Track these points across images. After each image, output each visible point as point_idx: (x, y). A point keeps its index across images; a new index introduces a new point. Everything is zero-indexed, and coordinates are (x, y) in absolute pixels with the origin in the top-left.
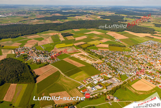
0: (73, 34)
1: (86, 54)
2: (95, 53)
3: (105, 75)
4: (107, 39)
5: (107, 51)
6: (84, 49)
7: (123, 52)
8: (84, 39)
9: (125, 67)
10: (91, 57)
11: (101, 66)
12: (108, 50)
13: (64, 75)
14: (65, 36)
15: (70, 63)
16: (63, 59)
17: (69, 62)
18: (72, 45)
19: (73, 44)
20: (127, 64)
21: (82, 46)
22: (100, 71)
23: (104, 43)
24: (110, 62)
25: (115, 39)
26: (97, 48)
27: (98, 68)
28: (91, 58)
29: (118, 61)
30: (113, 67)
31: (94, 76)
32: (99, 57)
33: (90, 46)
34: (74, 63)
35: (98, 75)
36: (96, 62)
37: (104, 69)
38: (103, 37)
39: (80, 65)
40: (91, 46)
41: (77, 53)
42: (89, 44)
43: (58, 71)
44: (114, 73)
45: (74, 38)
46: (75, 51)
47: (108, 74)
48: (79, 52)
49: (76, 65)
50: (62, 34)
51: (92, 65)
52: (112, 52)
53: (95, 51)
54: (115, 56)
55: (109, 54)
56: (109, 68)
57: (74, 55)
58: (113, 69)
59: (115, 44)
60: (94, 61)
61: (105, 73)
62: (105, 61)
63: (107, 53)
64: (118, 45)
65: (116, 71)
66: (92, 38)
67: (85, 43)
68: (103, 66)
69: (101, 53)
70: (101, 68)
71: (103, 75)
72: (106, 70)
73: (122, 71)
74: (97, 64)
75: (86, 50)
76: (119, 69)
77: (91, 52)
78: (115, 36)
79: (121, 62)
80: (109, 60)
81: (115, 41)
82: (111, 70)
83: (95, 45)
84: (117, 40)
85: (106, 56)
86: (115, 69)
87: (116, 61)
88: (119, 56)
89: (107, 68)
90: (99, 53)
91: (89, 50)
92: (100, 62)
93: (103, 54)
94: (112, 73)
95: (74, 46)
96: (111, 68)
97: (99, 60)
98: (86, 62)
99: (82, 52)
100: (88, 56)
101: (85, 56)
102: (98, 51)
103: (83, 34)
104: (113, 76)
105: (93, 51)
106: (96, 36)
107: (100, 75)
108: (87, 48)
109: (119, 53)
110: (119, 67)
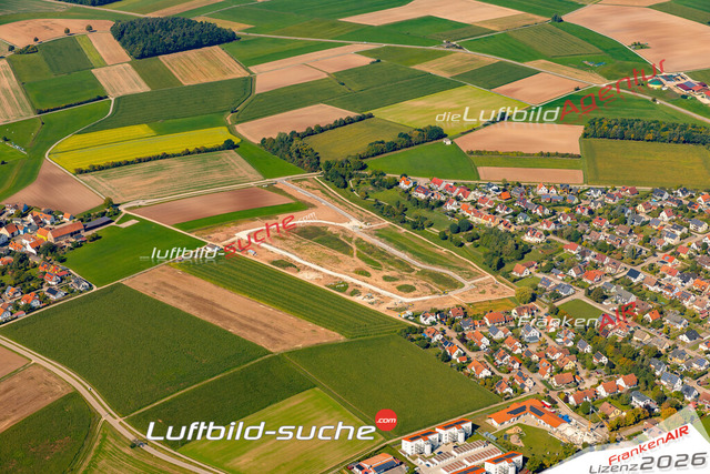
0: (236, 27)
1: (353, 225)
2: (449, 207)
3: (541, 423)
4: (568, 71)
5: (566, 188)
6: (340, 176)
8: (343, 76)
10: (402, 248)
11: (499, 335)
12: (575, 178)
13: (129, 434)
14: (155, 53)
15: (194, 313)
16: (126, 281)
17: (184, 307)
18: (217, 136)
19: (232, 131)
21: (316, 143)
22: (493, 381)
24: (589, 293)
26: (464, 165)
27: (472, 355)
28: (402, 264)
29: (670, 288)
30: (617, 346)
31: (425, 436)
32: (481, 251)
33: (393, 147)
34: (239, 311)
35: (468, 425)
36: (453, 299)
37: (533, 367)
38: (534, 56)
39: (294, 333)
40: (407, 141)
41: (270, 212)
42: (387, 126)
43: (75, 395)
45: (239, 72)
46: (247, 194)
47: (564, 409)
48: (287, 201)
49: (249, 336)
50: (120, 33)
51: (412, 333)
52: (610, 196)
53: (447, 187)
54: (642, 235)
55: (587, 222)
56: (574, 352)
57: (237, 231)
58: (614, 367)
59: (640, 124)
60: (435, 293)
61: (537, 404)
62: (545, 290)
63: (565, 210)
64: (674, 126)
65: (642, 385)
66: (417, 67)
67: (349, 118)
68: (520, 338)
69: (507, 210)
70: (502, 358)
71: (519, 425)
72: (546, 377)
73: (702, 379)
74: (465, 316)
75: (362, 187)
76: (678, 361)
77: (404, 202)
78: (650, 44)
79: (699, 292)
80: (584, 280)
81: (651, 86)
82: (594, 374)
83: (446, 136)
84: (668, 78)
85: (548, 242)
86: (634, 358)
87: (652, 289)
88: (683, 237)
89: (559, 351)
90: (489, 209)
91: (391, 187)
92: (494, 297)
93: (520, 220)
94: (605, 400)
95: (237, 146)
96: (599, 358)
97: (483, 284)
98: (358, 299)
99: (313, 206)
100: (373, 246)
101: (350, 240)
102: (480, 190)
103: (334, 25)
104: (618, 427)
105: (422, 196)
106: (460, 48)
107: (489, 421)
108: (364, 167)
109: (680, 203)
110: (674, 339)
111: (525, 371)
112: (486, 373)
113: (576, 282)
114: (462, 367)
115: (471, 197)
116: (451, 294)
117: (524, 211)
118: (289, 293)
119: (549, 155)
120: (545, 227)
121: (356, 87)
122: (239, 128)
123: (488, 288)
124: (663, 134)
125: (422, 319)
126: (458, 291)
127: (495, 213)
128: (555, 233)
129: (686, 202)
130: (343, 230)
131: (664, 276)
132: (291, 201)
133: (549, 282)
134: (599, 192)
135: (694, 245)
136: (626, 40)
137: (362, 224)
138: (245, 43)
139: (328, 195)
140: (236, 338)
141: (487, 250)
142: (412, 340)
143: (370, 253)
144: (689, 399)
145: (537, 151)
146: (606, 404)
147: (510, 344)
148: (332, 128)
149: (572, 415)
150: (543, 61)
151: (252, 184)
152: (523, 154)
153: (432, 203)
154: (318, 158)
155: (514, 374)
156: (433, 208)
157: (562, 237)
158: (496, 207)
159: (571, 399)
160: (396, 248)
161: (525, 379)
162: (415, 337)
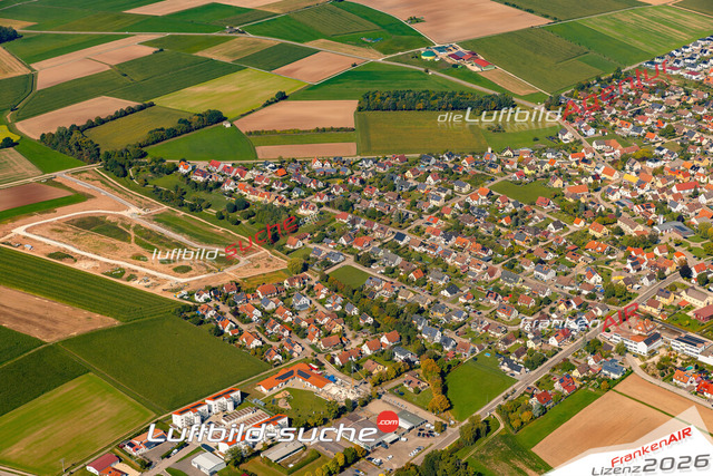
0: (18, 25)
1: (132, 212)
2: (227, 188)
3: (308, 385)
4: (346, 49)
5: (339, 160)
6: (119, 166)
7: (482, 154)
8: (126, 68)
9: (496, 291)
10: (180, 230)
11: (271, 306)
12: (349, 151)
19: (12, 129)
20: (511, 266)
21: (95, 135)
22: (263, 351)
23: (313, 92)
24: (358, 259)
25: (426, 43)
26: (242, 146)
27: (244, 327)
29: (433, 247)
30: (382, 306)
31: (194, 409)
32: (258, 226)
33: (173, 133)
34: (14, 305)
35: (238, 394)
36: (230, 274)
37: (303, 333)
38: (314, 37)
39: (69, 322)
40: (186, 126)
41: (49, 206)
42: (168, 113)
44: (383, 355)
45: (20, 70)
46: (26, 189)
47: (330, 370)
48: (65, 193)
49: (23, 329)
51: (187, 312)
52: (380, 165)
53: (225, 168)
54: (410, 200)
55: (358, 192)
56: (343, 316)
57: (14, 228)
58: (379, 325)
59: (411, 94)
60: (211, 271)
61: (304, 367)
62: (317, 260)
63: (339, 181)
64: (443, 94)
65: (404, 341)
66: (199, 54)
67: (129, 108)
68: (291, 307)
69: (283, 186)
70: (272, 327)
71: (287, 389)
72: (315, 341)
73: (460, 330)
74: (239, 291)
75: (142, 175)
76: (439, 315)
77: (183, 186)
78: (425, 17)
79: (461, 249)
80: (354, 247)
81: (423, 57)
82: (360, 334)
83: (225, 119)
84: (441, 49)
85: (321, 213)
86: (397, 316)
87: (417, 249)
88: (448, 199)
89: (327, 316)
90: (265, 187)
91: (171, 173)
92: (268, 271)
93: (295, 194)
94: (370, 357)
95: (17, 144)
96: (365, 319)
97: (257, 258)
98: (134, 284)
99: (92, 197)
100: (151, 231)
101: (128, 227)
102: (257, 169)
103: (118, 18)
104: (381, 382)
105: (200, 179)
106: (243, 32)
107: (258, 388)
108: (144, 155)
109: (446, 166)
110: (436, 295)
111: (295, 338)
112: (256, 343)
113: (347, 249)
114: (234, 340)
115: (248, 176)
116: (226, 271)
117: (299, 186)
118: (64, 284)
119: (324, 130)
120: (318, 200)
121: (138, 78)
122: (19, 126)
123: (262, 263)
124: (433, 102)
125: (196, 298)
126: (234, 267)
127: (271, 190)
128: (327, 204)
129: (451, 166)
130: (122, 218)
131: (428, 237)
132: (69, 194)
133: (321, 251)
134: (371, 162)
135: (457, 206)
136: (402, 15)
137: (141, 211)
138: (29, 40)
139: (107, 185)
140: (9, 332)
141: (262, 226)
142: (186, 318)
143: (148, 238)
144: (448, 349)
145: (313, 127)
146: (370, 362)
147: (281, 314)
148: (113, 119)
149: (340, 376)
150: (322, 40)
151: (31, 180)
152: (299, 132)
153: (210, 185)
154: (98, 150)
155: (283, 341)
156: (211, 189)
157: (334, 208)
158: (272, 184)
159: (337, 359)
160: (174, 231)
161: (293, 346)
162: (189, 315)
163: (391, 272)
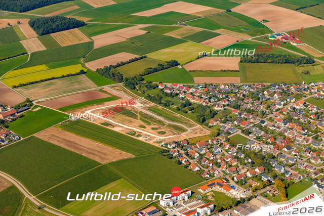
0: (85, 20)
1: (138, 106)
2: (181, 96)
3: (222, 190)
4: (234, 33)
5: (232, 85)
6: (132, 84)
7: (300, 84)
8: (133, 40)
9: (309, 150)
10: (160, 115)
11: (203, 152)
12: (237, 81)
13: (38, 203)
14: (48, 33)
15: (67, 148)
16: (36, 135)
17: (62, 145)
18: (77, 68)
19: (83, 66)
20: (316, 138)
22: (200, 172)
24: (243, 131)
25: (271, 32)
26: (187, 77)
27: (191, 161)
28: (160, 122)
29: (279, 127)
30: (255, 154)
32: (196, 114)
33: (156, 70)
34: (87, 146)
35: (189, 192)
36: (183, 136)
37: (218, 165)
38: (218, 27)
39: (112, 155)
40: (162, 67)
41: (101, 101)
42: (153, 61)
43: (13, 187)
44: (256, 177)
45: (86, 40)
46: (90, 93)
47: (232, 183)
49: (91, 157)
50: (33, 24)
51: (165, 152)
52: (252, 88)
53: (180, 87)
54: (266, 105)
55: (242, 100)
56: (237, 158)
57: (86, 110)
58: (254, 163)
59: (265, 56)
60: (175, 134)
61: (220, 181)
62: (224, 131)
63: (233, 95)
64: (280, 56)
65: (267, 171)
66: (166, 34)
67: (136, 58)
68: (212, 153)
69: (207, 96)
70: (204, 162)
71: (212, 191)
72: (224, 169)
73: (293, 167)
74: (188, 144)
75: (142, 88)
76: (282, 160)
77: (161, 94)
78: (270, 20)
79: (292, 129)
80: (241, 126)
81: (270, 38)
82: (245, 167)
83: (179, 64)
84: (278, 35)
85: (225, 109)
86: (263, 159)
87: (271, 128)
88: (284, 105)
89: (230, 158)
90: (199, 96)
91: (155, 88)
92: (201, 135)
93: (212, 100)
94: (250, 178)
95: (86, 73)
96: (247, 160)
97: (195, 129)
98: (140, 138)
99: (120, 98)
100: (147, 115)
101: (137, 112)
102: (194, 88)
103: (129, 17)
104: (256, 190)
105: (169, 91)
106: (186, 25)
107: (199, 190)
108: (143, 80)
109: (283, 90)
110: (281, 150)
111: (215, 167)
112: (197, 169)
113: (237, 127)
114: (187, 167)
115: (191, 91)
116: (182, 134)
117: (214, 96)
118: (109, 137)
119: (225, 71)
120: (223, 103)
121: (139, 44)
122: (86, 65)
123: (198, 131)
124: (276, 59)
125: (169, 146)
126: (185, 133)
127: (201, 98)
128: (228, 105)
129: (286, 89)
130: (134, 108)
131: (276, 122)
132: (110, 96)
133: (225, 127)
134: (247, 86)
135: (289, 108)
136: (259, 19)
137: (142, 105)
138: (90, 26)
139: (127, 93)
140: (85, 158)
141: (198, 114)
142: (164, 155)
143: (146, 118)
144: (287, 176)
145: (220, 69)
146: (251, 180)
147: (208, 155)
148: (128, 63)
149: (237, 186)
150: (222, 29)
151: (93, 89)
152: (213, 71)
153: (173, 95)
154: (122, 76)
155: (210, 169)
156: (174, 96)
157: (231, 107)
158: (201, 95)
159: (235, 178)
160: (157, 115)
161: (215, 171)
162: (166, 154)
163: (259, 138)
